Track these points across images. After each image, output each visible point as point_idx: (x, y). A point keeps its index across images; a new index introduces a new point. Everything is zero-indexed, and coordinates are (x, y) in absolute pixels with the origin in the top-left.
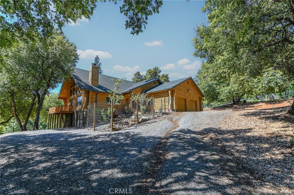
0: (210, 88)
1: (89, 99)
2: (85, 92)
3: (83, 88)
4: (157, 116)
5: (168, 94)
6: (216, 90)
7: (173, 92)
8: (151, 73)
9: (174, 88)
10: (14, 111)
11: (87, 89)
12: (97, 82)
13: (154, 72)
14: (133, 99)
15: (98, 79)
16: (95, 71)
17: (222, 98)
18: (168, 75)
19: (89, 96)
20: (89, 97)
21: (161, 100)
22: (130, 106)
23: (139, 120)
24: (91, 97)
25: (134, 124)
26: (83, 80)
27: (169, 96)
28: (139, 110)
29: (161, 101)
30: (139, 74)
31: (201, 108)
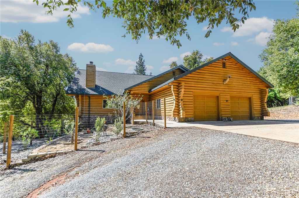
1: (79, 105)
3: (70, 92)
7: (179, 87)
8: (187, 61)
11: (74, 93)
12: (92, 83)
13: (193, 59)
16: (90, 70)
20: (79, 102)
31: (264, 110)
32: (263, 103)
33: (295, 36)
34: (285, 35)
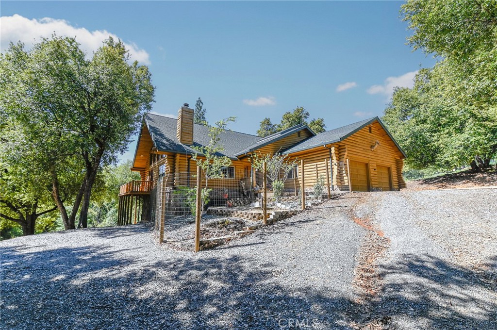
0: (417, 140)
1: (176, 170)
2: (168, 155)
3: (164, 148)
4: (312, 204)
5: (329, 153)
6: (432, 143)
7: (340, 150)
8: (289, 120)
9: (342, 142)
10: (55, 192)
11: (170, 149)
12: (189, 137)
13: (296, 117)
14: (257, 166)
15: (193, 132)
16: (186, 117)
17: (446, 159)
18: (322, 120)
19: (175, 163)
20: (175, 165)
21: (315, 166)
22: (253, 179)
23: (269, 214)
24: (179, 165)
25: (257, 228)
26: (167, 136)
27: (331, 157)
28: (269, 187)
29: (315, 169)
30: (268, 123)
31: (401, 181)
32: (399, 174)
33: (415, 107)
34: (406, 105)
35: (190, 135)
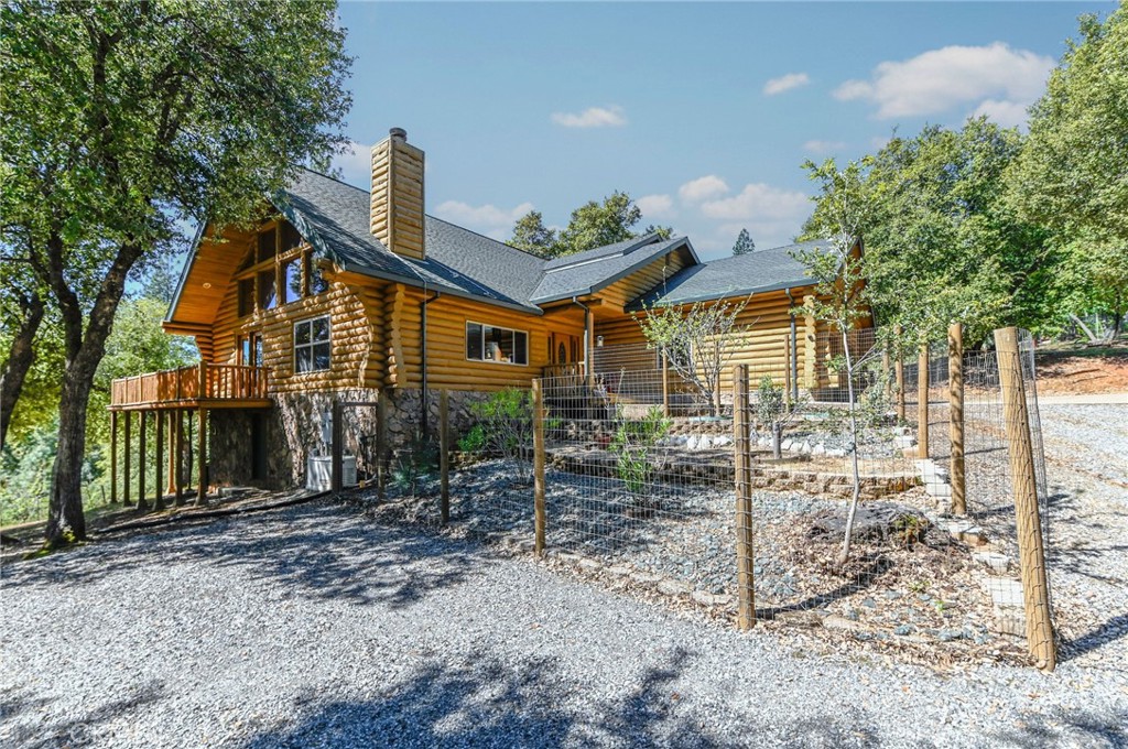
1: (392, 334)
3: (360, 263)
12: (416, 237)
15: (422, 220)
19: (388, 313)
22: (589, 368)
26: (341, 225)
27: (795, 320)
35: (417, 231)
